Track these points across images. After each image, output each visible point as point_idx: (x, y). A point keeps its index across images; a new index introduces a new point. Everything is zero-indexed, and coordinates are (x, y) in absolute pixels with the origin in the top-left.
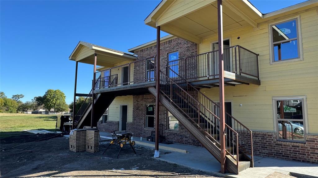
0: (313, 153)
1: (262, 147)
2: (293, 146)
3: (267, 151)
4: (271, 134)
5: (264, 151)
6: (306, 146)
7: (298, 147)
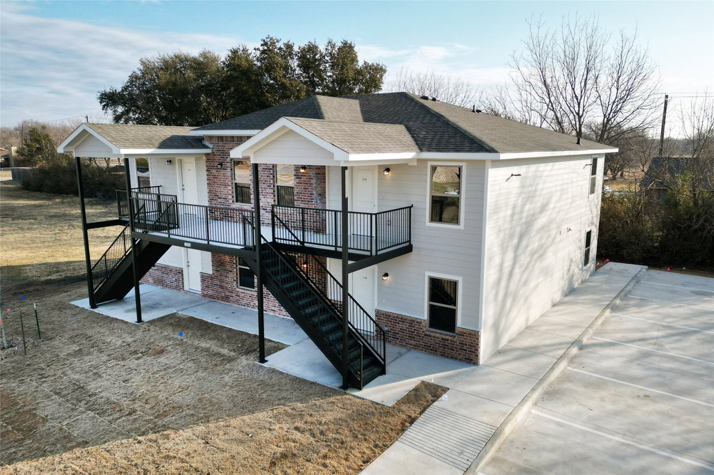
0: (461, 349)
1: (409, 336)
2: (442, 339)
3: (413, 342)
4: (419, 321)
5: (411, 342)
6: (455, 340)
7: (448, 340)
